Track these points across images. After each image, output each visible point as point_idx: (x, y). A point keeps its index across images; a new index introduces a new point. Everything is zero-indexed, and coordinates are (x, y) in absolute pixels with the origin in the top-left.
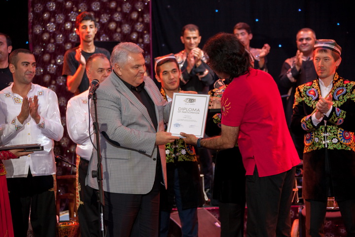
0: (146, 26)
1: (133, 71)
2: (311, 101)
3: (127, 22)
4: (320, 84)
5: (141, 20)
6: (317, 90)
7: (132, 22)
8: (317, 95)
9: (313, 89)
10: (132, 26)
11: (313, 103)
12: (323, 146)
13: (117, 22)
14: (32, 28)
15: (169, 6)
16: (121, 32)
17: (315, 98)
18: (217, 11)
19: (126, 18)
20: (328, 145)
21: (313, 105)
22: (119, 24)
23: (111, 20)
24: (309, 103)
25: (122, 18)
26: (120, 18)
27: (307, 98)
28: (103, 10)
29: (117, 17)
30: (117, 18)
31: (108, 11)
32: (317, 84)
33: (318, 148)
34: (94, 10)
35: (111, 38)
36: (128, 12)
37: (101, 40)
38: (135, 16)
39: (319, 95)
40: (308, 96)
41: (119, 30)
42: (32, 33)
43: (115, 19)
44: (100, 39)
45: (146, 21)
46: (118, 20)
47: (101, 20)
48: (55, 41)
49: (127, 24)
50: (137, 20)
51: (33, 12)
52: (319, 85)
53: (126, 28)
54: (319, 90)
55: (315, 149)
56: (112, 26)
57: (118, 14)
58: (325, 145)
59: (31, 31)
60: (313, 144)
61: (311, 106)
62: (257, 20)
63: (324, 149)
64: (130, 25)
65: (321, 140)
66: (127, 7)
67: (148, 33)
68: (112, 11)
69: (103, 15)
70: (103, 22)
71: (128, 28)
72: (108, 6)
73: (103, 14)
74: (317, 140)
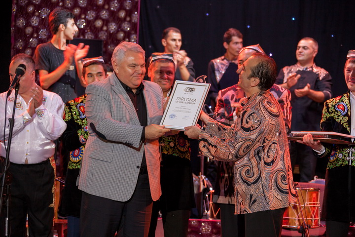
0: (134, 26)
1: (130, 70)
2: (339, 116)
3: (114, 21)
4: (351, 98)
5: (128, 19)
6: (347, 105)
7: (119, 21)
8: (346, 110)
9: (342, 103)
10: (118, 25)
11: (341, 118)
12: (347, 163)
13: (103, 20)
14: (15, 21)
15: (158, 7)
16: (107, 31)
17: (344, 113)
18: (207, 14)
19: (113, 15)
20: (352, 162)
21: (341, 121)
22: (106, 22)
23: (98, 17)
24: (337, 118)
25: (109, 15)
26: (106, 15)
27: (336, 113)
28: (90, 7)
29: (104, 14)
30: (104, 16)
31: (95, 8)
32: (346, 98)
33: (341, 165)
34: (81, 5)
35: (96, 36)
36: (116, 10)
37: (86, 38)
38: (122, 14)
39: (348, 110)
40: (337, 111)
41: (105, 28)
42: (15, 26)
43: (102, 16)
44: (84, 37)
45: (133, 21)
46: (104, 18)
47: (87, 17)
48: (38, 36)
49: (114, 22)
50: (124, 20)
51: (17, 4)
52: (349, 100)
53: (113, 27)
54: (348, 105)
55: (338, 165)
56: (99, 23)
57: (105, 12)
58: (349, 161)
59: (13, 24)
60: (337, 160)
61: (339, 121)
62: (249, 27)
63: (347, 166)
64: (117, 24)
65: (345, 156)
66: (115, 6)
67: (136, 33)
68: (99, 9)
69: (89, 12)
70: (89, 19)
71: (115, 27)
72: (95, 3)
73: (90, 10)
74: (340, 156)
